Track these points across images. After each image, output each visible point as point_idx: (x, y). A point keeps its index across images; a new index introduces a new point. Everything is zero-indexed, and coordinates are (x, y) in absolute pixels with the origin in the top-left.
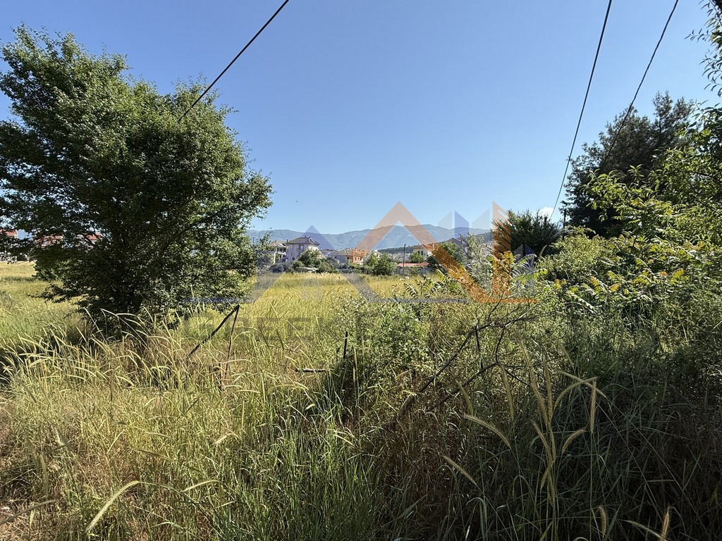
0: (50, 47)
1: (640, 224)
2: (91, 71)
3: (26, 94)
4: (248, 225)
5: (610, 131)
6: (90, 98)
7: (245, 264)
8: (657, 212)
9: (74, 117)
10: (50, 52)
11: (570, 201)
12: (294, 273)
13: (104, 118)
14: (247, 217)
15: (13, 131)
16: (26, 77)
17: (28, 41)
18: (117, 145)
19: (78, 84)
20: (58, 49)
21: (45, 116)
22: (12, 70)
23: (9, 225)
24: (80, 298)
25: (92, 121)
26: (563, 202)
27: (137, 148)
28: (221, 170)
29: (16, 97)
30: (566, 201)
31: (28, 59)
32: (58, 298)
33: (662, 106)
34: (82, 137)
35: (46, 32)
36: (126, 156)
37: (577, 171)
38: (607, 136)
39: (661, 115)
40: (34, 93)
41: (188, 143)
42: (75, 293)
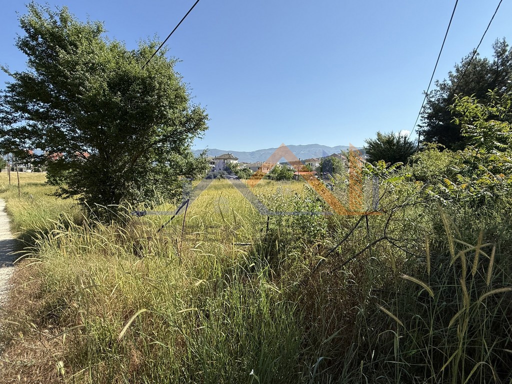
0: (52, 17)
1: (482, 139)
2: (80, 34)
3: (37, 53)
4: (192, 144)
5: (458, 70)
6: (81, 54)
7: (190, 172)
8: (496, 131)
9: (71, 68)
10: (52, 21)
11: (424, 125)
12: (221, 179)
13: (91, 68)
14: (190, 138)
15: (30, 79)
16: (37, 40)
17: (36, 13)
18: (101, 86)
19: (72, 44)
20: (57, 18)
21: (51, 67)
22: (27, 35)
23: (31, 145)
24: (79, 196)
25: (83, 71)
26: (419, 126)
27: (114, 89)
28: (173, 104)
29: (30, 55)
30: (421, 125)
31: (38, 26)
32: (64, 196)
33: (499, 50)
34: (77, 81)
35: (49, 6)
36: (108, 94)
37: (430, 101)
38: (455, 74)
39: (498, 57)
40: (43, 51)
41: (150, 84)
42: (75, 193)
